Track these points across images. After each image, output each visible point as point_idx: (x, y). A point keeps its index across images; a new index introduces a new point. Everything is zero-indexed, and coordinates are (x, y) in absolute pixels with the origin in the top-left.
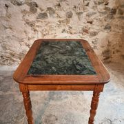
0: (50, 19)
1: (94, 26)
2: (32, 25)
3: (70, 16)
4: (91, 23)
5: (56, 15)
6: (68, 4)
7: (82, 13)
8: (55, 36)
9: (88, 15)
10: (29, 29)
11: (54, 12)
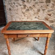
0: (30, 11)
1: (52, 17)
2: (24, 14)
3: (39, 11)
4: (50, 15)
5: (33, 10)
6: (38, 5)
7: (45, 10)
8: (32, 19)
9: (49, 11)
10: (23, 15)
11: (32, 9)
